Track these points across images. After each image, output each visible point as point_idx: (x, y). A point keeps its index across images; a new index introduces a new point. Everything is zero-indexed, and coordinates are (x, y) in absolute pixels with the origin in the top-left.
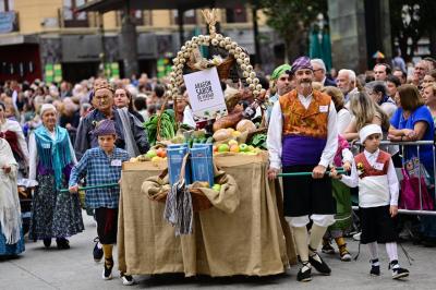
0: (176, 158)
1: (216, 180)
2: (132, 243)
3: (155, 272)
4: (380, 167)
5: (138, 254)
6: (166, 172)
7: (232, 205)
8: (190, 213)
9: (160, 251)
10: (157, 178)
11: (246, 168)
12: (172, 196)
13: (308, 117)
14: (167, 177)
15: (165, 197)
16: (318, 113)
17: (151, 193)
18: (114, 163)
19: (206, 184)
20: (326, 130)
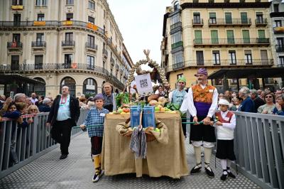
0: (136, 113)
1: (157, 125)
2: (109, 158)
3: (120, 173)
4: (227, 119)
5: (112, 163)
6: (129, 120)
7: (166, 140)
8: (145, 146)
9: (123, 162)
10: (124, 123)
11: (171, 120)
12: (134, 135)
13: (203, 93)
14: (129, 123)
15: (130, 136)
16: (208, 92)
17: (122, 132)
18: (101, 115)
19: (153, 128)
20: (211, 100)
